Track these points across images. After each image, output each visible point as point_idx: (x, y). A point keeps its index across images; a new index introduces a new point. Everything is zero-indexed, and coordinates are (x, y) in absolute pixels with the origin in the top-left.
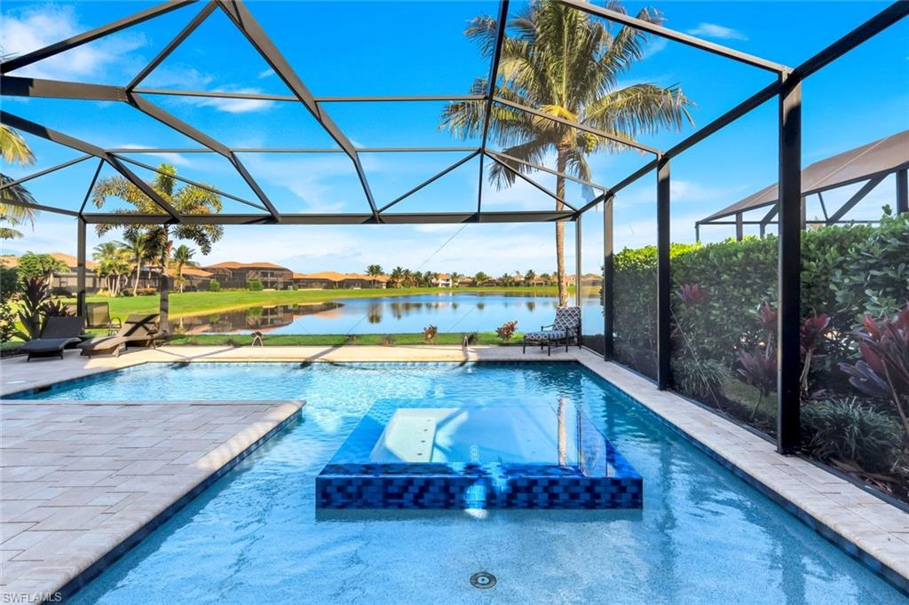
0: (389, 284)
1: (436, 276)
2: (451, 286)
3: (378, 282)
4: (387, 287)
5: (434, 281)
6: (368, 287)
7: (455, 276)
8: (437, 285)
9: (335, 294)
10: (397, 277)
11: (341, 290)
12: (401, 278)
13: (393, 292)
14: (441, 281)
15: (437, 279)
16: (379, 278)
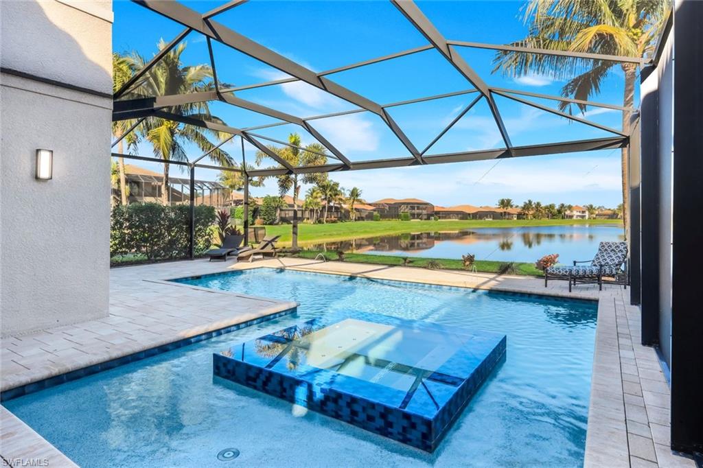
0: (520, 216)
1: (570, 207)
2: (587, 217)
3: (509, 214)
4: (518, 219)
5: (568, 212)
6: (499, 219)
7: (590, 208)
8: (571, 217)
9: (469, 224)
10: (528, 209)
11: (474, 221)
12: (532, 211)
13: (522, 223)
14: (575, 213)
15: (572, 212)
16: (509, 210)
